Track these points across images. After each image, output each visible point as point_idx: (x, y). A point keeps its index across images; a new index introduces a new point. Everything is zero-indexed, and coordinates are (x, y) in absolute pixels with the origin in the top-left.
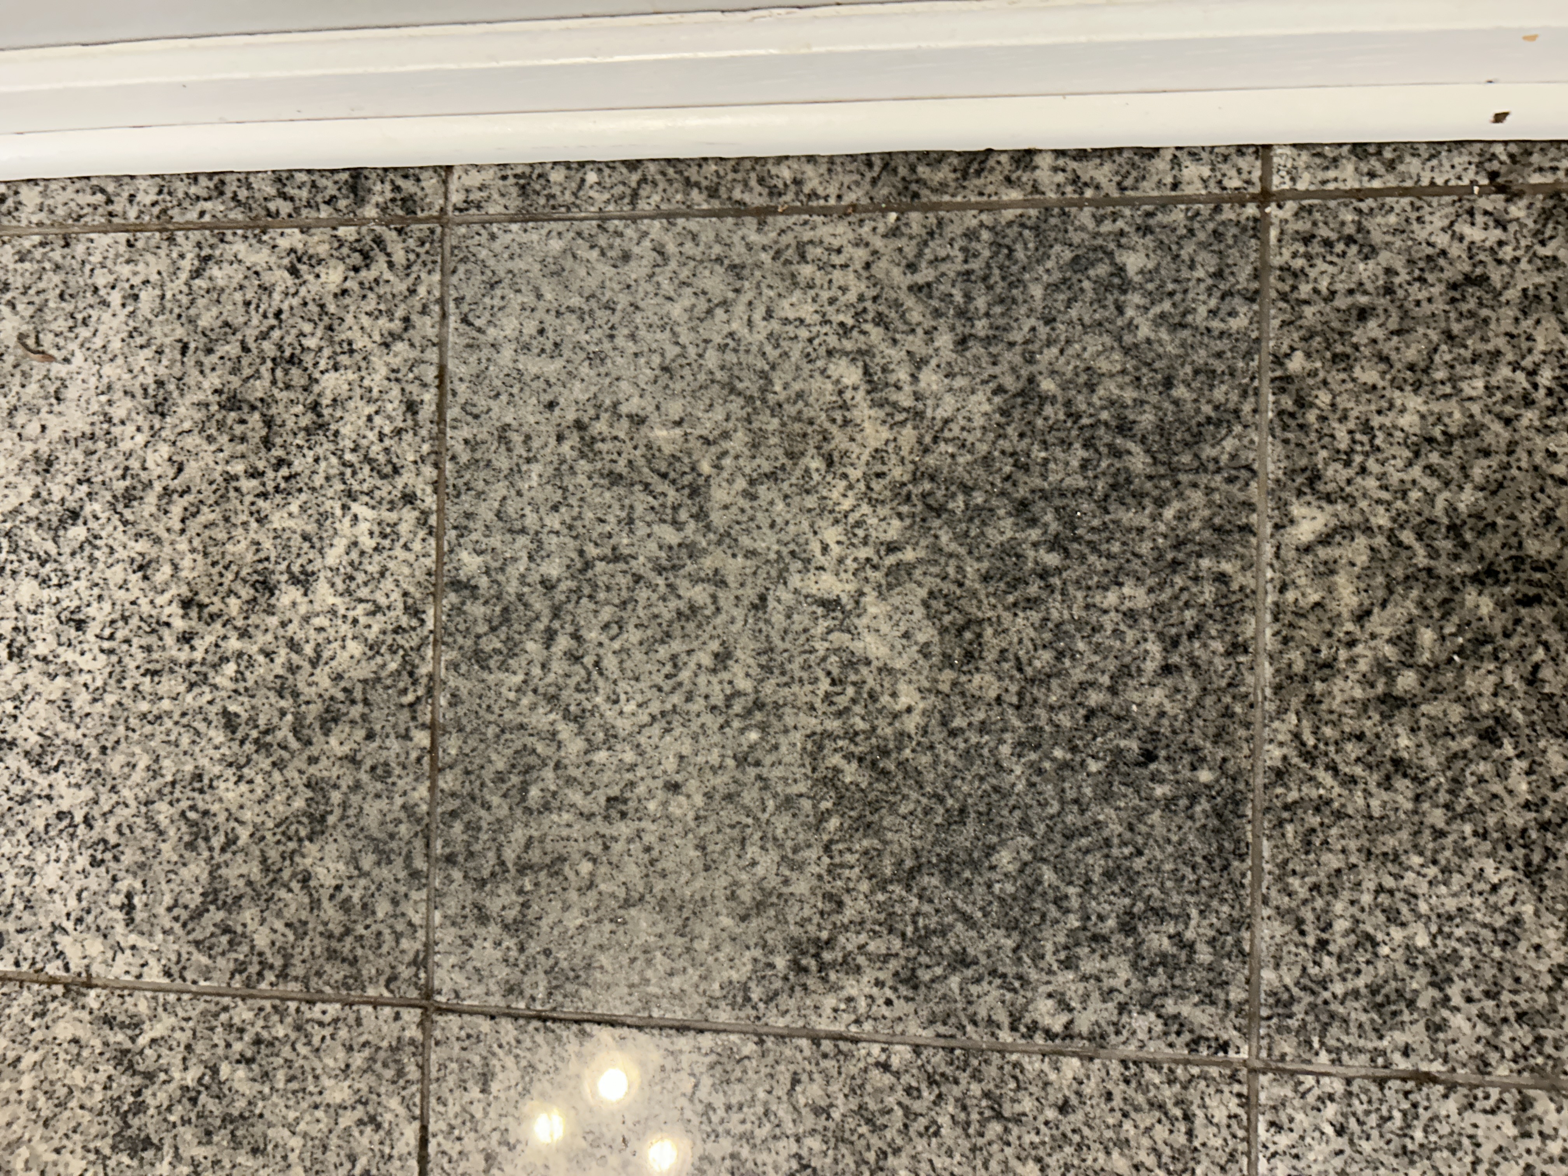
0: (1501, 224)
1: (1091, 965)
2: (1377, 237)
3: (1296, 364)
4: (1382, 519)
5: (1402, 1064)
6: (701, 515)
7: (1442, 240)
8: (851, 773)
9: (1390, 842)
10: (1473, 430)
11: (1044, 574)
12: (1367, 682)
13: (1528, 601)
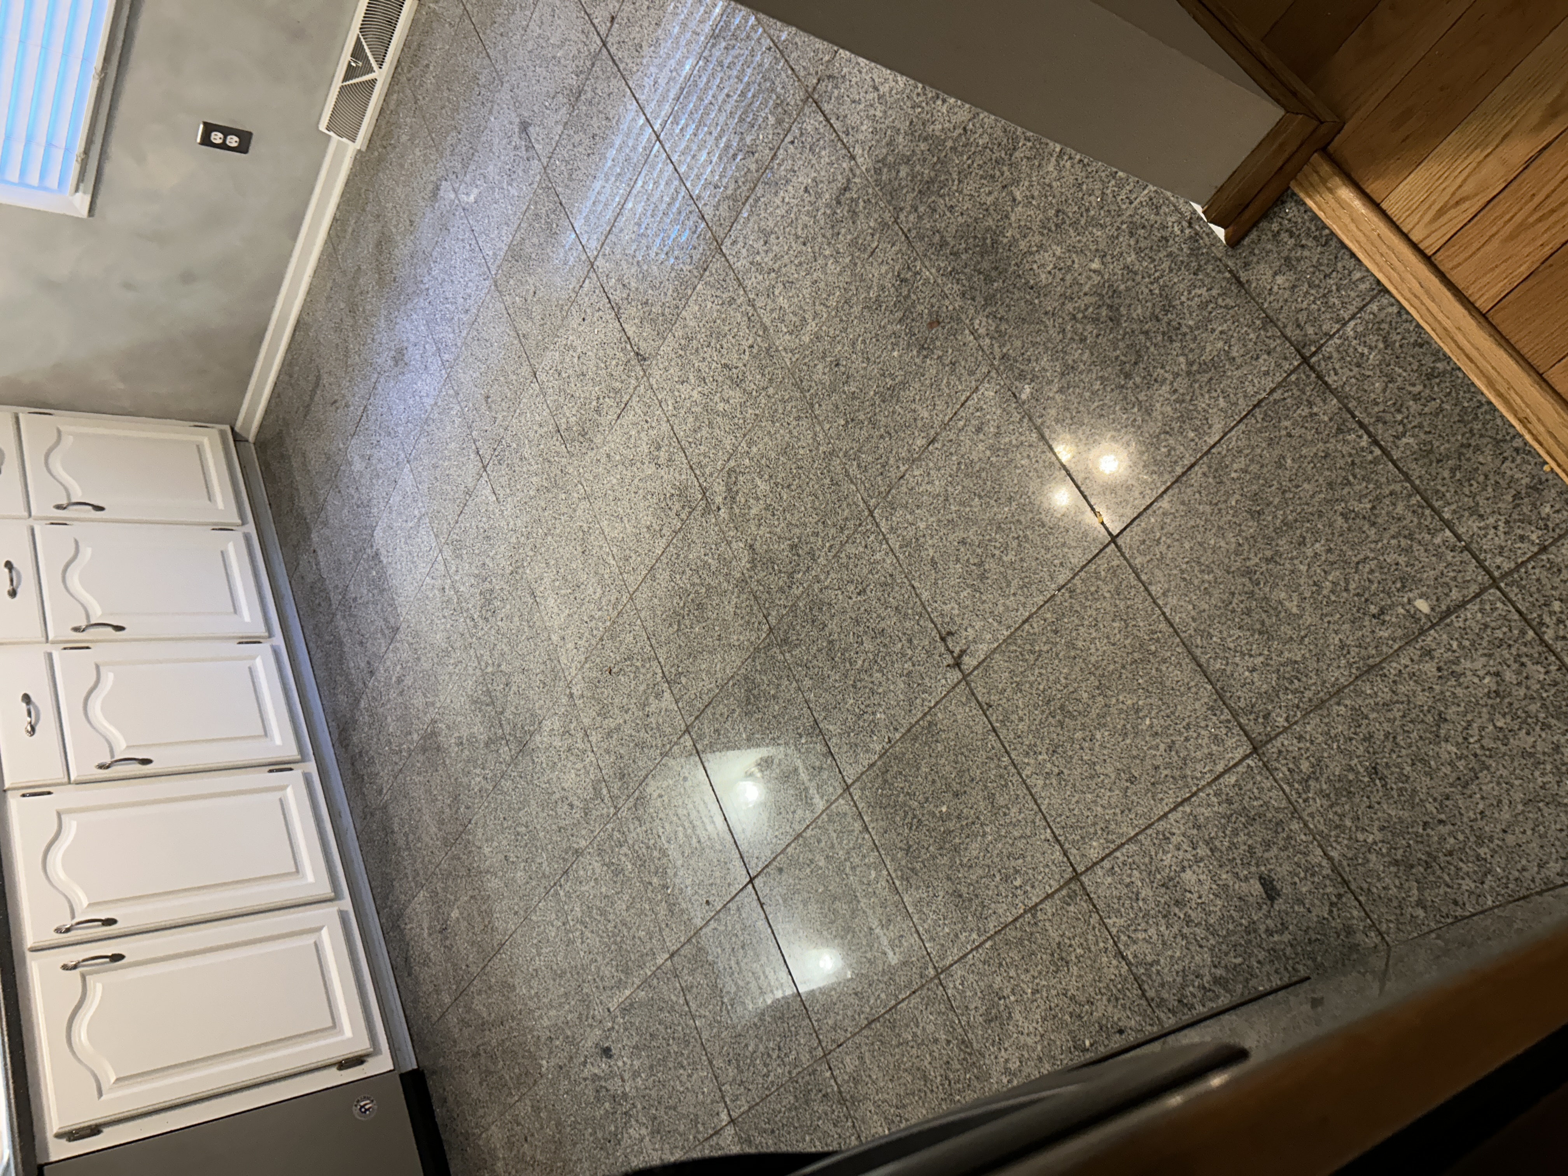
0: (1182, 231)
1: (990, 321)
2: (1161, 212)
3: (1124, 226)
4: (1106, 277)
5: (1014, 389)
6: (1011, 155)
7: (1170, 224)
8: (988, 241)
9: (1050, 345)
10: (1136, 273)
11: (1050, 230)
12: (1074, 308)
13: (1111, 320)
